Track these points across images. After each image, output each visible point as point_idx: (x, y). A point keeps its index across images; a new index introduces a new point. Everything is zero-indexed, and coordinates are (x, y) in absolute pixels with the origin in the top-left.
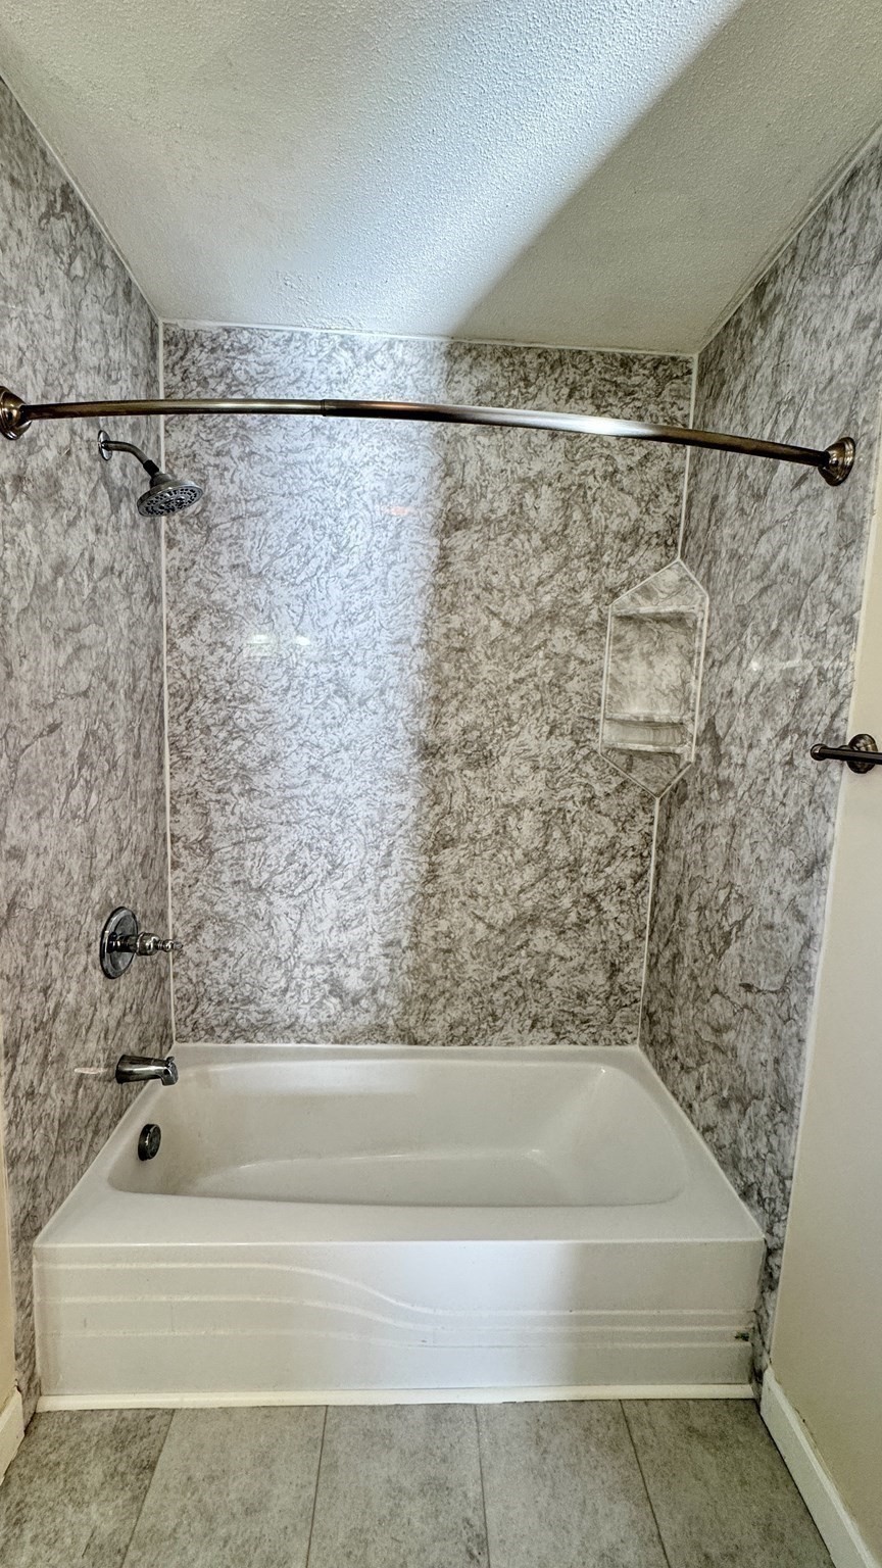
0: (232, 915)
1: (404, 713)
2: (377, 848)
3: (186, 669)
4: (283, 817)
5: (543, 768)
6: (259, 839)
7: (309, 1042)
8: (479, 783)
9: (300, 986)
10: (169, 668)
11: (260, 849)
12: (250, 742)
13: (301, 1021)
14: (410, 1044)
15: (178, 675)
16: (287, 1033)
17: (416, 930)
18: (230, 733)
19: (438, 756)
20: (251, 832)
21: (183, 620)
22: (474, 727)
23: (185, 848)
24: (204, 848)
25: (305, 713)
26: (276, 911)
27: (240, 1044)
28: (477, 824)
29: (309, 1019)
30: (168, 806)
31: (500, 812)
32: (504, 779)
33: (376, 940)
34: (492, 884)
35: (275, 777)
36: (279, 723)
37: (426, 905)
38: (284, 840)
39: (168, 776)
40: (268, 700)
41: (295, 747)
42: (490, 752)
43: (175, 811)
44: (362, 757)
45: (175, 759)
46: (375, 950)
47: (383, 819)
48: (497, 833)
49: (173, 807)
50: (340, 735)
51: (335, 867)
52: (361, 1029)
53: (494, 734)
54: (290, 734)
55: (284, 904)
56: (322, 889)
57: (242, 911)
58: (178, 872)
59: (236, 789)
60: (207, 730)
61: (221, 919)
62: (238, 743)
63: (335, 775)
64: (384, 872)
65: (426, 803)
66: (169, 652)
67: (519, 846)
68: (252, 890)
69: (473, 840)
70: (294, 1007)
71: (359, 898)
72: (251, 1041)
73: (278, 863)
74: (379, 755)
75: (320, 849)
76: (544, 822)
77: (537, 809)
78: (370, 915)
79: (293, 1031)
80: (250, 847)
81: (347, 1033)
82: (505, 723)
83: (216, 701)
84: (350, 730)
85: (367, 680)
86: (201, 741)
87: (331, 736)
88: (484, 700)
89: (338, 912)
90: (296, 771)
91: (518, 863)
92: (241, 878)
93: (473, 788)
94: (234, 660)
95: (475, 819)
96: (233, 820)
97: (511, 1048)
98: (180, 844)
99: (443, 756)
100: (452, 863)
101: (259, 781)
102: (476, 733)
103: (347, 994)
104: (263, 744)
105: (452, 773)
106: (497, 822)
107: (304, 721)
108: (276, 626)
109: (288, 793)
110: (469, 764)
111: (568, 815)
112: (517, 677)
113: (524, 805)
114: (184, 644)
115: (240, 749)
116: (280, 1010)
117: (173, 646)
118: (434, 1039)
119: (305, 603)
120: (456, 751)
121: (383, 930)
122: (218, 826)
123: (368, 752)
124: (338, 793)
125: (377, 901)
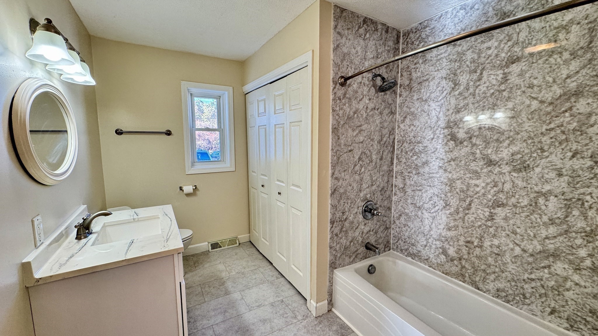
0: (410, 214)
1: (480, 147)
2: (465, 201)
3: (402, 133)
4: (429, 184)
5: (566, 175)
6: (420, 190)
7: (433, 268)
8: (520, 179)
9: (431, 246)
10: (397, 134)
11: (420, 194)
12: (419, 157)
13: (431, 259)
14: (476, 288)
15: (400, 136)
16: (426, 261)
17: (481, 240)
18: (413, 154)
19: (497, 165)
20: (418, 188)
21: (402, 119)
22: (518, 153)
23: (398, 189)
24: (403, 190)
25: (439, 147)
26: (424, 217)
27: (409, 259)
28: (518, 199)
29: (433, 260)
30: (394, 176)
31: (532, 195)
32: (537, 179)
33: (462, 238)
34: (526, 230)
35: (427, 169)
36: (429, 151)
37: (487, 230)
38: (429, 192)
39: (395, 167)
40: (426, 143)
41: (434, 159)
42: (528, 165)
43: (396, 178)
44: (460, 164)
45: (397, 161)
46: (461, 243)
47: (468, 190)
48: (531, 205)
49: (396, 176)
50: (452, 155)
51: (447, 205)
52: (454, 272)
53: (531, 156)
54: (433, 155)
55: (427, 214)
56: (441, 213)
57: (413, 214)
58: (396, 197)
59: (414, 172)
60: (406, 153)
61: (407, 215)
62: (416, 157)
63: (449, 170)
64: (467, 212)
65: (489, 186)
66: (398, 129)
67: (546, 215)
68: (417, 207)
69: (515, 206)
70: (428, 253)
71: (456, 220)
72: (413, 259)
73: (426, 200)
74: (468, 164)
75: (441, 197)
76: (566, 204)
77: (560, 197)
78: (460, 228)
79: (428, 262)
80: (417, 192)
81: (448, 271)
82: (539, 151)
83: (410, 143)
84: (455, 153)
85: (464, 134)
86: (405, 156)
87: (448, 156)
88: (525, 140)
89: (447, 223)
90: (434, 168)
91: (545, 224)
92: (414, 202)
93: (516, 182)
94: (416, 130)
95: (517, 197)
96: (412, 183)
97: (534, 317)
98: (397, 188)
99: (499, 166)
100: (502, 215)
101: (421, 170)
102: (519, 156)
103: (449, 256)
104: (424, 158)
105: (504, 173)
106: (531, 200)
107: (438, 150)
108: (430, 117)
109: (431, 175)
110: (514, 171)
111: (586, 204)
112: (548, 128)
113: (551, 193)
114: (402, 126)
115: (416, 159)
116: (423, 252)
117: (399, 127)
118: (488, 291)
119: (441, 107)
120: (507, 164)
121: (466, 235)
122: (408, 184)
123: (463, 162)
124: (449, 177)
125: (464, 223)
